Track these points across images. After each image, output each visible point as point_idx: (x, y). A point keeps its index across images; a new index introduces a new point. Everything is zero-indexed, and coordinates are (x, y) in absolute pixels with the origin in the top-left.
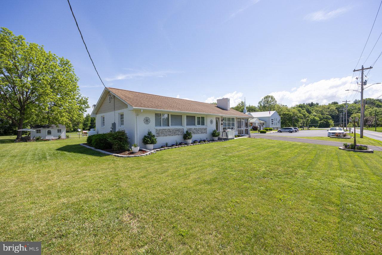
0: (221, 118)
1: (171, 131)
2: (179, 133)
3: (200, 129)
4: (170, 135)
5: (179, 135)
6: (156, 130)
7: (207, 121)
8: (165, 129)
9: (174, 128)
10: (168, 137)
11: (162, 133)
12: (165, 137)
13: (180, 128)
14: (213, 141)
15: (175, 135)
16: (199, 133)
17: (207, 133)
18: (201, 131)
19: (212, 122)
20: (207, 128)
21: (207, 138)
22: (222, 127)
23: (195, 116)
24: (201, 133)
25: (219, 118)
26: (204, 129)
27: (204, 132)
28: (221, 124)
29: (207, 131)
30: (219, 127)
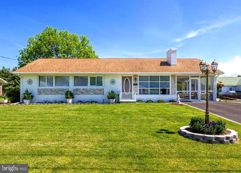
0: (134, 77)
1: (53, 90)
2: (63, 93)
3: (92, 89)
4: (51, 94)
5: (62, 94)
6: (38, 89)
7: (106, 82)
8: (47, 89)
9: (57, 88)
10: (50, 96)
11: (43, 92)
12: (47, 96)
13: (63, 88)
14: (109, 103)
15: (58, 94)
16: (90, 94)
17: (104, 94)
18: (94, 92)
19: (113, 82)
20: (104, 89)
21: (103, 100)
22: (135, 88)
23: (87, 76)
24: (93, 93)
25: (131, 77)
26: (100, 90)
27: (99, 93)
28: (134, 84)
29: (103, 93)
30: (131, 88)
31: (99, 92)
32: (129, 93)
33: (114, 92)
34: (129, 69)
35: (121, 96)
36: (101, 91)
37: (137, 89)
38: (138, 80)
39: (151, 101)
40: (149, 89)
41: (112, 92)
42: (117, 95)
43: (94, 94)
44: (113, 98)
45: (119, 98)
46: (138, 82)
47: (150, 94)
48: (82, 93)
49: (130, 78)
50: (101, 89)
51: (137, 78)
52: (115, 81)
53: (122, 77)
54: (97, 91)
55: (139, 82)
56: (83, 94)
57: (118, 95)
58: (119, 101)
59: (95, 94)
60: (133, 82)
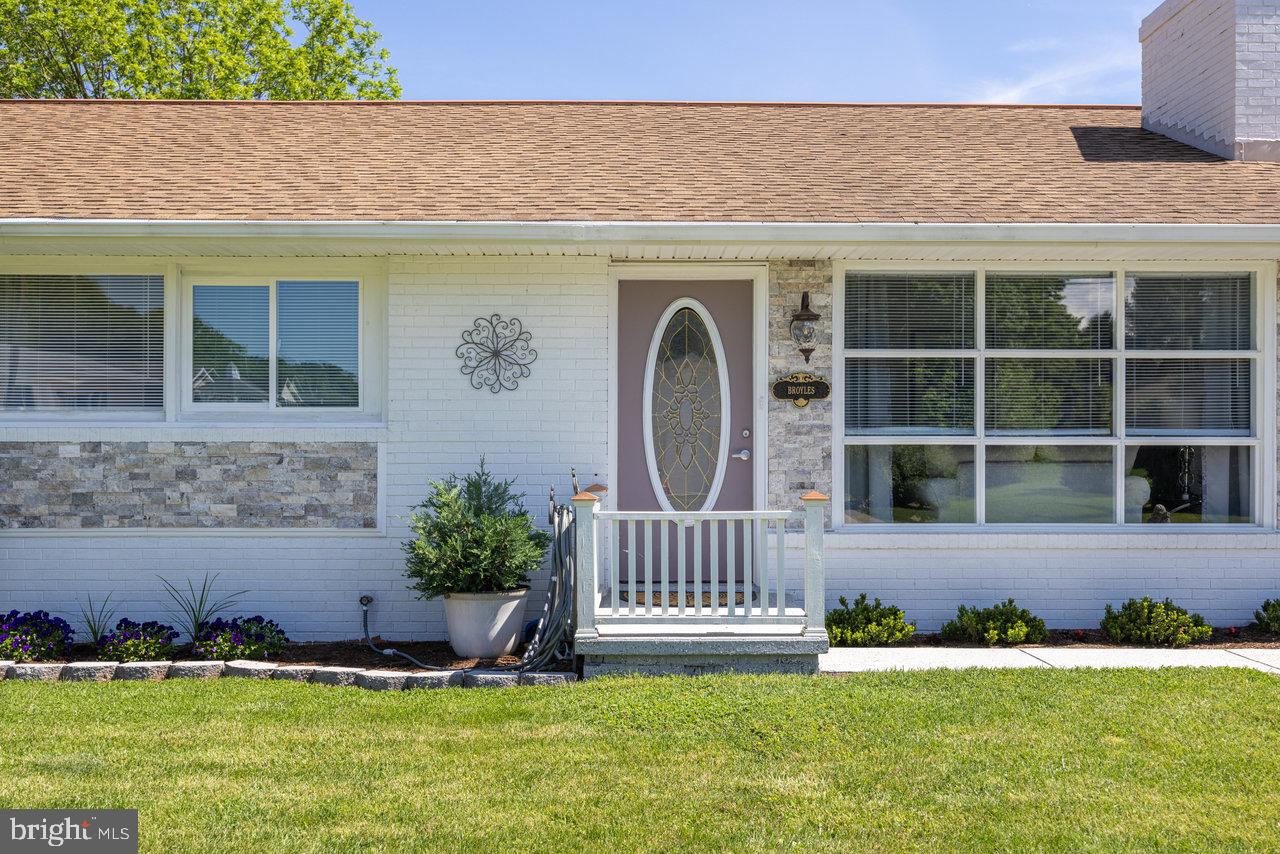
0: (778, 289)
3: (216, 455)
16: (185, 518)
17: (369, 524)
18: (234, 488)
19: (496, 354)
20: (368, 450)
21: (366, 600)
22: (794, 431)
23: (158, 281)
24: (230, 511)
25: (748, 285)
26: (326, 465)
27: (309, 509)
28: (782, 389)
29: (366, 498)
30: (744, 440)
31: (306, 490)
32: (707, 512)
33: (500, 494)
34: (713, 189)
35: (594, 562)
36: (330, 483)
37: (828, 456)
38: (837, 326)
39: (1024, 616)
40: (980, 458)
41: (483, 497)
42: (539, 540)
43: (239, 522)
44: (489, 583)
45: (568, 594)
46: (833, 358)
47: (991, 518)
48: (82, 500)
49: (734, 298)
50: (332, 448)
51: (817, 301)
52: (523, 335)
53: (623, 285)
54: (279, 474)
55: (851, 364)
56: (87, 523)
57: (563, 547)
58: (568, 641)
59: (249, 513)
60: (769, 359)
